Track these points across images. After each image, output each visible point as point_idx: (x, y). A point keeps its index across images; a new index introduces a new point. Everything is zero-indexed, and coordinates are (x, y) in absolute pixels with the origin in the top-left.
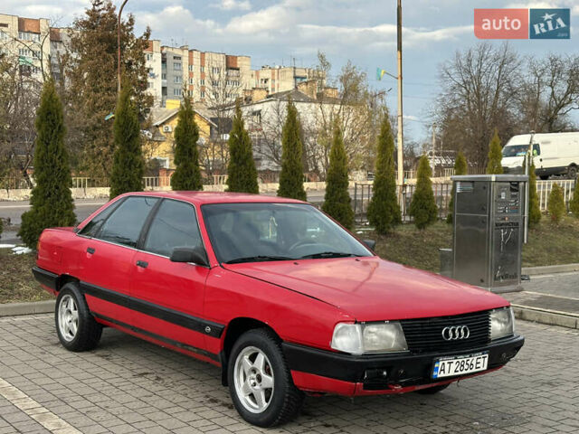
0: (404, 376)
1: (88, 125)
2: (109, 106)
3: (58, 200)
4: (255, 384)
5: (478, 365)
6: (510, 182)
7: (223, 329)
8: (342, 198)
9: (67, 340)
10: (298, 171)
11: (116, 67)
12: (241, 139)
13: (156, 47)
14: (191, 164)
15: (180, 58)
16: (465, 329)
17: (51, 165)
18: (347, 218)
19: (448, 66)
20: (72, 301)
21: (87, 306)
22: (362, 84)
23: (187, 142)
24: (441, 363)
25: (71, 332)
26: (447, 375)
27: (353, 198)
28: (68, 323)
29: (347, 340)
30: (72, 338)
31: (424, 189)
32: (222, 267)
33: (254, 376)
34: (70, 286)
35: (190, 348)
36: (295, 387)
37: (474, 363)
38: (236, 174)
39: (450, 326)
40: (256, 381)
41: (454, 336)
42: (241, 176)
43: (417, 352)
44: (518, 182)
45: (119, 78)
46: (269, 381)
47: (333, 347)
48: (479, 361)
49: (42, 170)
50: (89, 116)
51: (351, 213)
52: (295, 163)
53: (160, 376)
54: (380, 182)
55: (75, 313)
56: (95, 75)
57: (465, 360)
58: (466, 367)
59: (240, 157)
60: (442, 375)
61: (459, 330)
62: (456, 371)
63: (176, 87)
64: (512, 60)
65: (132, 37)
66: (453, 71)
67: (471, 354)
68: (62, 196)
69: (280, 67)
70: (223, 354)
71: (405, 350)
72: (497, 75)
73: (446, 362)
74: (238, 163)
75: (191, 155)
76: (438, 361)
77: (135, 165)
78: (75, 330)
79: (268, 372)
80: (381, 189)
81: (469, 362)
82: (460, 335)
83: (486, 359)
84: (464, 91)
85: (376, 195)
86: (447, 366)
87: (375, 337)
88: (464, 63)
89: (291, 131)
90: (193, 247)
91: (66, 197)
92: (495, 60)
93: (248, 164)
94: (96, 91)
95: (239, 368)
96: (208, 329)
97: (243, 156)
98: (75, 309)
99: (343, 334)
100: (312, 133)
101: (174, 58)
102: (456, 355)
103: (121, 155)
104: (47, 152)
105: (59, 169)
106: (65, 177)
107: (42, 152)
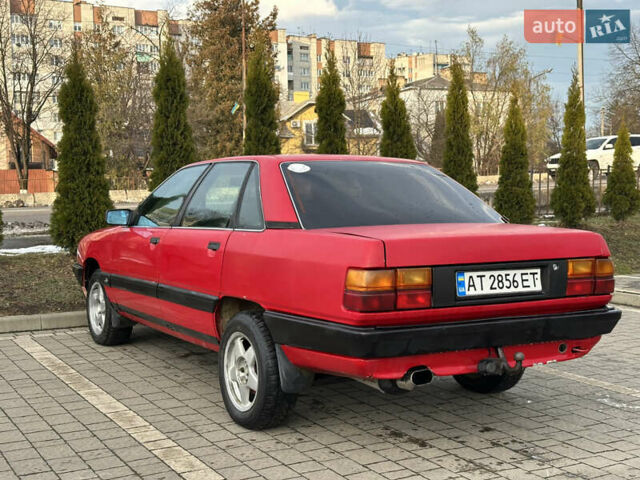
2: (232, 96)
8: (520, 181)
10: (466, 149)
11: (240, 50)
12: (396, 110)
13: (282, 37)
14: (337, 140)
15: (307, 48)
17: (171, 142)
18: (528, 207)
23: (332, 114)
31: (623, 170)
45: (244, 64)
49: (161, 149)
50: (212, 108)
52: (463, 139)
53: (317, 398)
56: (218, 62)
59: (394, 132)
63: (303, 80)
65: (258, 17)
69: (418, 54)
74: (392, 139)
75: (336, 130)
77: (270, 142)
80: (570, 169)
84: (639, 69)
89: (456, 99)
93: (405, 141)
94: (219, 80)
97: (399, 131)
101: (301, 48)
103: (253, 130)
104: (167, 126)
105: (181, 147)
106: (188, 157)
107: (162, 127)
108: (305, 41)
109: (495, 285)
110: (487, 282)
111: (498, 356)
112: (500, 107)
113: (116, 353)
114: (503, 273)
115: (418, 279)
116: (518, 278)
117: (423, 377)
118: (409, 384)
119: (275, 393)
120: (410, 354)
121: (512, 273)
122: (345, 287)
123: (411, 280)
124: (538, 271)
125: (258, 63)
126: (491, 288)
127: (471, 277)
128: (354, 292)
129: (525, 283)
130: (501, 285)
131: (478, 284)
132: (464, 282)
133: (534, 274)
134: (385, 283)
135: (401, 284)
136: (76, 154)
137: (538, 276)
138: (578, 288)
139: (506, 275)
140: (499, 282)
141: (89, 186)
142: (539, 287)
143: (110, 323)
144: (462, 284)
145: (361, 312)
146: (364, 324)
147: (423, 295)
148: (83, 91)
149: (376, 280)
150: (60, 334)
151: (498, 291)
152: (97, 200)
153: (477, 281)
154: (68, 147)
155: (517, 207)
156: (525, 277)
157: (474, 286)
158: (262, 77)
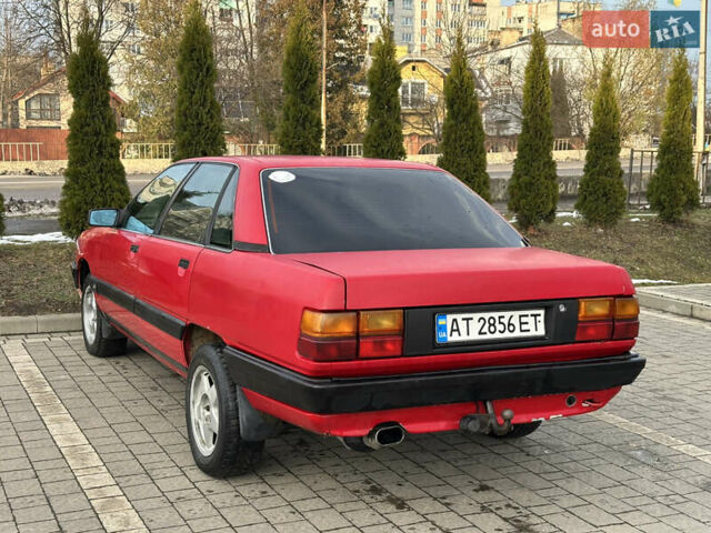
8: (609, 169)
10: (544, 132)
14: (390, 121)
17: (196, 122)
18: (617, 200)
27: (627, 171)
38: (453, 136)
42: (461, 138)
45: (325, 18)
51: (623, 193)
54: (668, 147)
59: (459, 111)
63: (405, 30)
69: (540, 2)
74: (456, 119)
75: (389, 108)
77: (310, 123)
80: (669, 157)
85: (661, 166)
89: (536, 72)
93: (472, 121)
100: (577, 85)
103: (292, 108)
104: (191, 103)
105: (207, 128)
106: (215, 139)
107: (185, 104)
109: (485, 329)
110: (475, 326)
111: (487, 411)
112: (623, 68)
113: (105, 367)
114: (496, 315)
115: (387, 323)
116: (515, 321)
117: (390, 435)
118: (374, 443)
119: (235, 440)
120: (374, 409)
121: (507, 314)
122: (300, 330)
123: (378, 324)
124: (542, 312)
126: (480, 333)
127: (455, 320)
128: (310, 337)
129: (524, 327)
130: (492, 329)
131: (464, 329)
132: (445, 326)
133: (535, 316)
134: (345, 327)
135: (365, 329)
136: (86, 134)
137: (541, 318)
138: (591, 332)
139: (500, 317)
140: (490, 325)
141: (101, 170)
142: (541, 331)
143: (101, 334)
144: (444, 328)
145: (315, 361)
146: (318, 375)
147: (393, 342)
148: (94, 62)
149: (334, 324)
150: (56, 339)
151: (489, 336)
152: (110, 186)
153: (462, 325)
154: (78, 127)
155: (604, 200)
156: (524, 319)
157: (458, 330)
158: (303, 46)
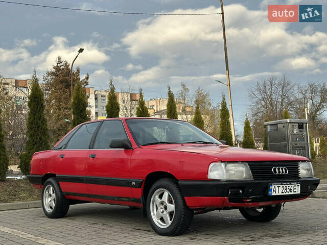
0: (252, 194)
1: (55, 128)
3: (41, 146)
4: (163, 212)
5: (295, 190)
6: (298, 123)
7: (142, 182)
9: (49, 212)
11: (70, 95)
13: (92, 91)
15: (105, 96)
16: (285, 169)
17: (37, 126)
19: (253, 90)
20: (51, 188)
21: (60, 189)
22: (207, 99)
23: (113, 112)
24: (273, 186)
25: (51, 208)
26: (277, 194)
28: (49, 201)
29: (217, 173)
30: (52, 210)
31: (248, 139)
32: (140, 147)
33: (163, 207)
34: (50, 180)
35: (123, 199)
36: (188, 207)
37: (292, 188)
39: (277, 166)
40: (164, 210)
41: (279, 172)
43: (258, 180)
44: (303, 123)
46: (171, 207)
47: (209, 177)
48: (295, 187)
49: (32, 129)
50: (56, 123)
53: (105, 223)
54: (223, 135)
55: (54, 195)
57: (287, 186)
58: (288, 190)
60: (274, 194)
61: (282, 169)
62: (282, 192)
63: (103, 112)
64: (288, 84)
65: (79, 79)
66: (256, 92)
67: (290, 182)
68: (44, 143)
69: (160, 99)
70: (143, 197)
71: (252, 178)
72: (281, 93)
73: (276, 186)
76: (272, 185)
78: (54, 205)
79: (170, 202)
81: (290, 188)
82: (283, 172)
83: (299, 187)
84: (263, 103)
86: (277, 189)
87: (233, 172)
88: (262, 88)
89: (171, 106)
90: (122, 139)
91: (45, 144)
92: (279, 85)
95: (153, 204)
96: (134, 183)
98: (53, 193)
99: (214, 170)
101: (102, 96)
102: (282, 183)
104: (34, 119)
105: (41, 128)
106: (45, 133)
107: (32, 119)
108: (104, 93)
125: (78, 90)
158: (80, 96)
